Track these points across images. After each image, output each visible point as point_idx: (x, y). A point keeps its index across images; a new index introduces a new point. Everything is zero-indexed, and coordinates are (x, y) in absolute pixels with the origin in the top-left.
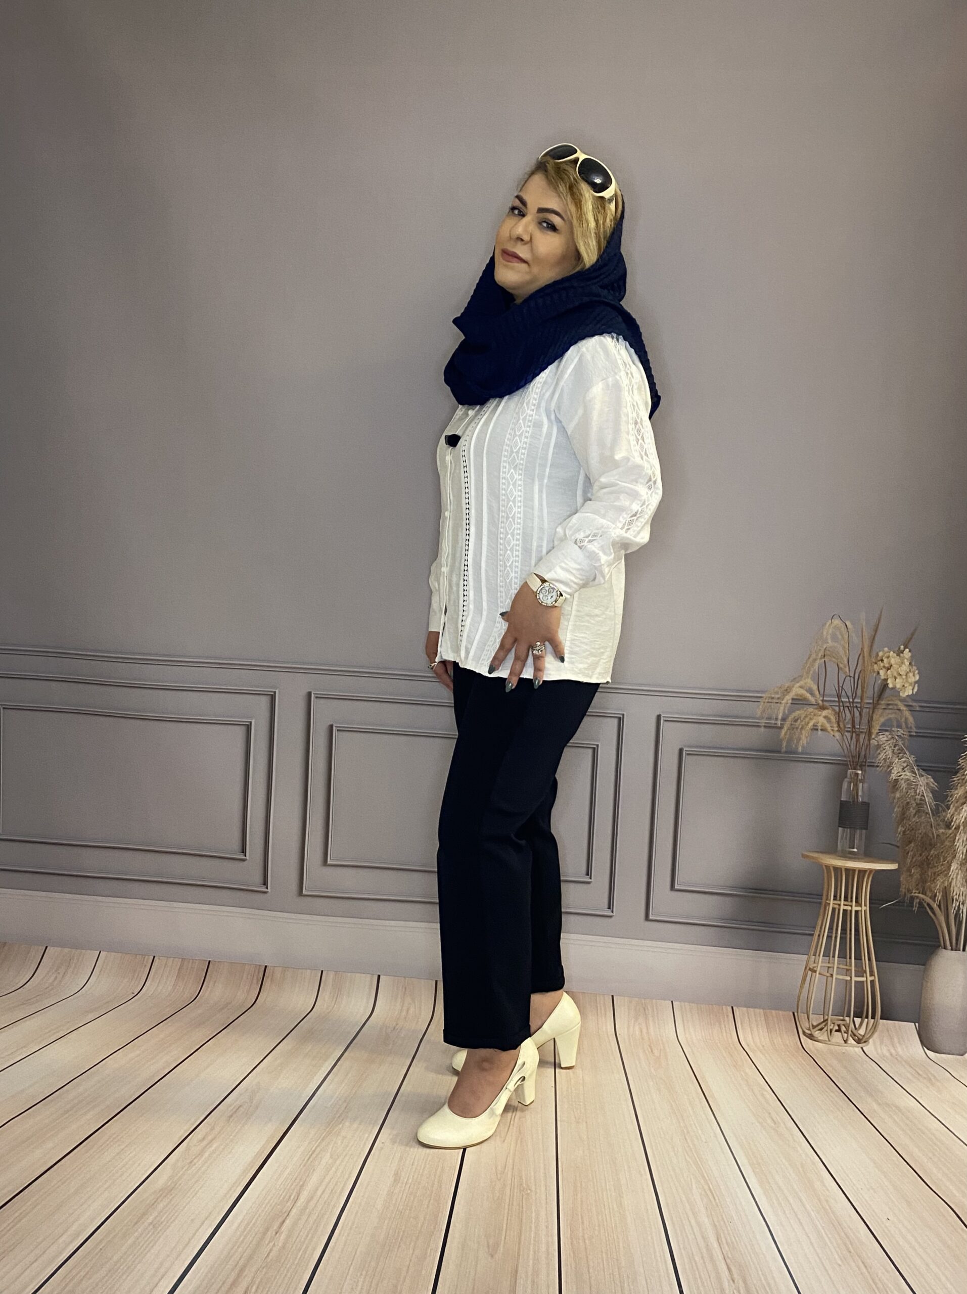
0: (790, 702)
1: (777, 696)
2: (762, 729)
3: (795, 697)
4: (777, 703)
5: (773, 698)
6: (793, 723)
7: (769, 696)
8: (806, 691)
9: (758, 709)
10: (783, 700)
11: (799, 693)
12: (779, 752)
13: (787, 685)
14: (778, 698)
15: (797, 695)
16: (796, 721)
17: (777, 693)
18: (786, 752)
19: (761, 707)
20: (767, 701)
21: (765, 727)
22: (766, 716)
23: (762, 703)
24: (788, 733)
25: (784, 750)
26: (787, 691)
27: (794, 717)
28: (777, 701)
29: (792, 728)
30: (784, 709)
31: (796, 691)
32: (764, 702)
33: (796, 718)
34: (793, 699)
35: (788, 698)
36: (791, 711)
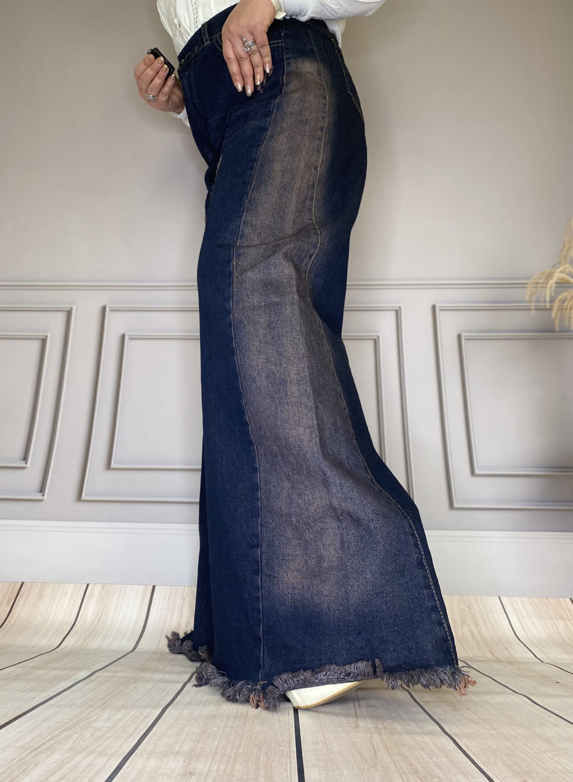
0: (554, 285)
1: (541, 281)
2: (533, 312)
3: (559, 281)
4: (542, 287)
5: (538, 283)
6: (561, 304)
7: (534, 281)
8: (567, 275)
9: (526, 294)
10: (547, 283)
11: (561, 277)
12: (554, 331)
13: (548, 271)
14: (543, 283)
15: (560, 279)
16: (563, 302)
17: (541, 278)
18: (561, 331)
19: (528, 292)
20: (532, 286)
21: (536, 309)
22: (534, 299)
23: (529, 289)
24: (559, 313)
25: (557, 329)
26: (549, 276)
27: (562, 299)
28: (542, 286)
29: (561, 309)
30: (550, 291)
31: (557, 275)
32: (530, 287)
33: (563, 299)
34: (556, 283)
35: (552, 282)
36: (557, 295)
